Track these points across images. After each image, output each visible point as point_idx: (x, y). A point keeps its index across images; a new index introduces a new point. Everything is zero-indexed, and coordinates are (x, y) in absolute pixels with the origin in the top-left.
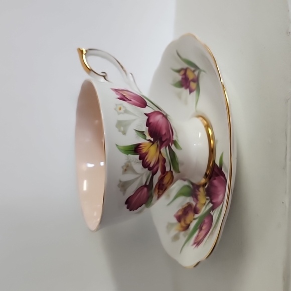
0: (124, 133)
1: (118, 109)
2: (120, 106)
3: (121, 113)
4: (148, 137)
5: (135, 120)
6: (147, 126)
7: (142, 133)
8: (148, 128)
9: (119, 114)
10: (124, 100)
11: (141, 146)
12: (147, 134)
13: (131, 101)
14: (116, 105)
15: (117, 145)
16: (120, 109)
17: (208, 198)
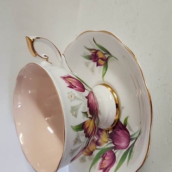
0: (76, 116)
1: (70, 97)
2: (70, 94)
3: (72, 100)
4: (90, 116)
5: (81, 104)
6: (88, 107)
7: (86, 113)
8: (88, 108)
9: (71, 101)
10: (72, 88)
11: (86, 123)
12: (88, 113)
13: (76, 87)
14: (68, 93)
15: (71, 126)
16: (71, 97)
17: (110, 139)
